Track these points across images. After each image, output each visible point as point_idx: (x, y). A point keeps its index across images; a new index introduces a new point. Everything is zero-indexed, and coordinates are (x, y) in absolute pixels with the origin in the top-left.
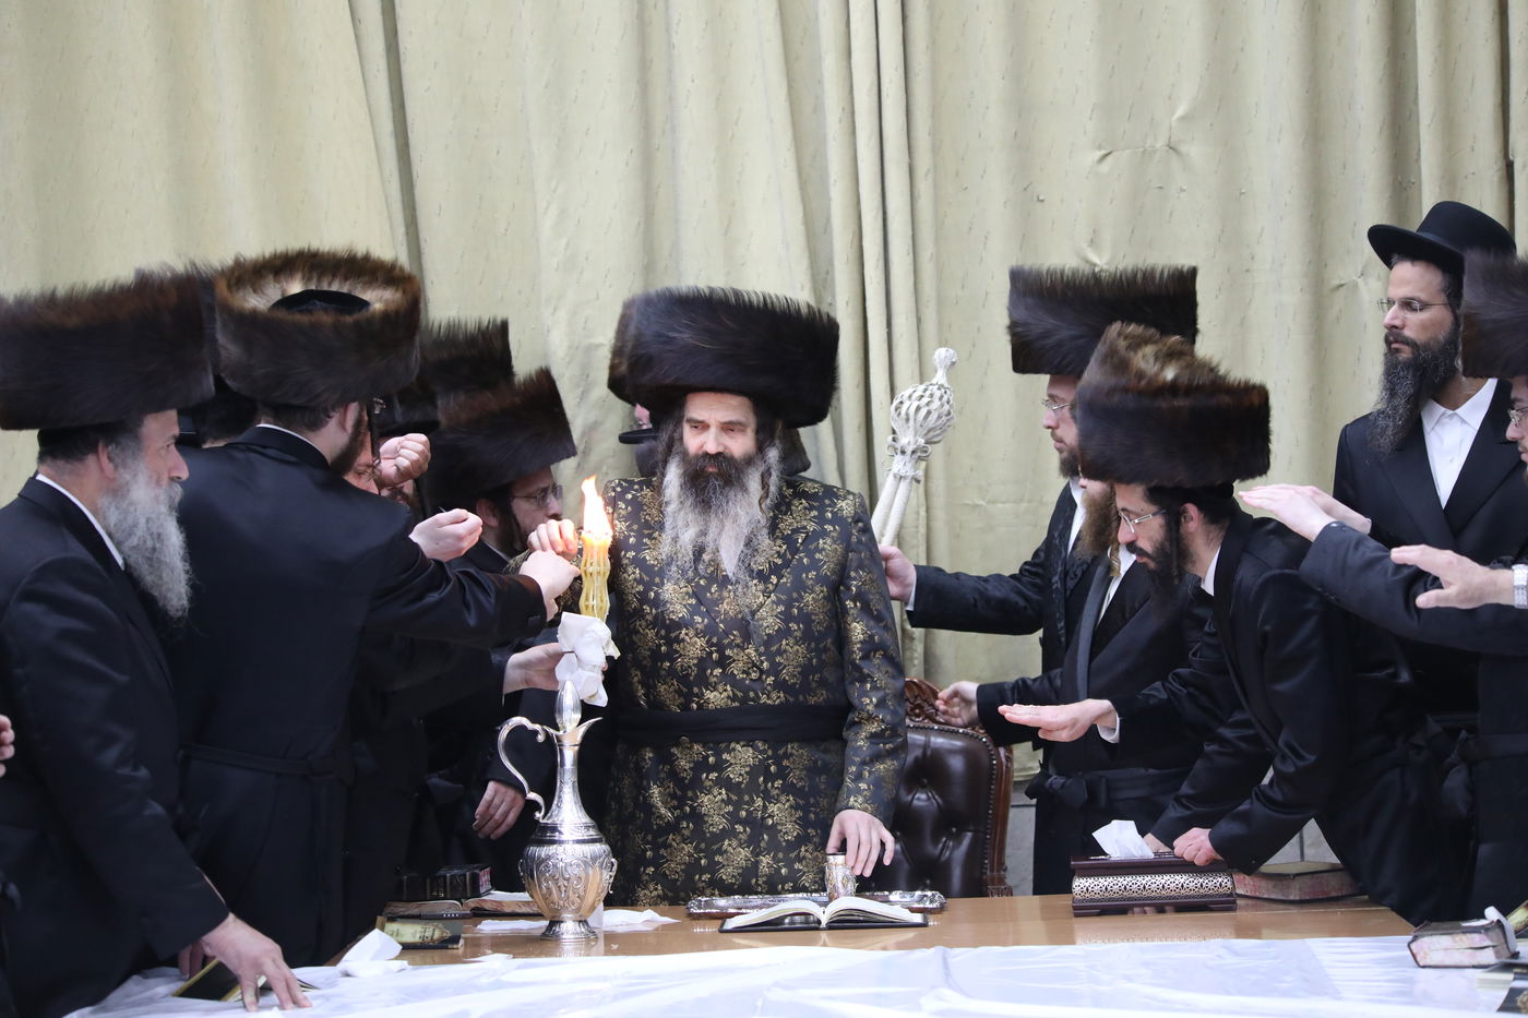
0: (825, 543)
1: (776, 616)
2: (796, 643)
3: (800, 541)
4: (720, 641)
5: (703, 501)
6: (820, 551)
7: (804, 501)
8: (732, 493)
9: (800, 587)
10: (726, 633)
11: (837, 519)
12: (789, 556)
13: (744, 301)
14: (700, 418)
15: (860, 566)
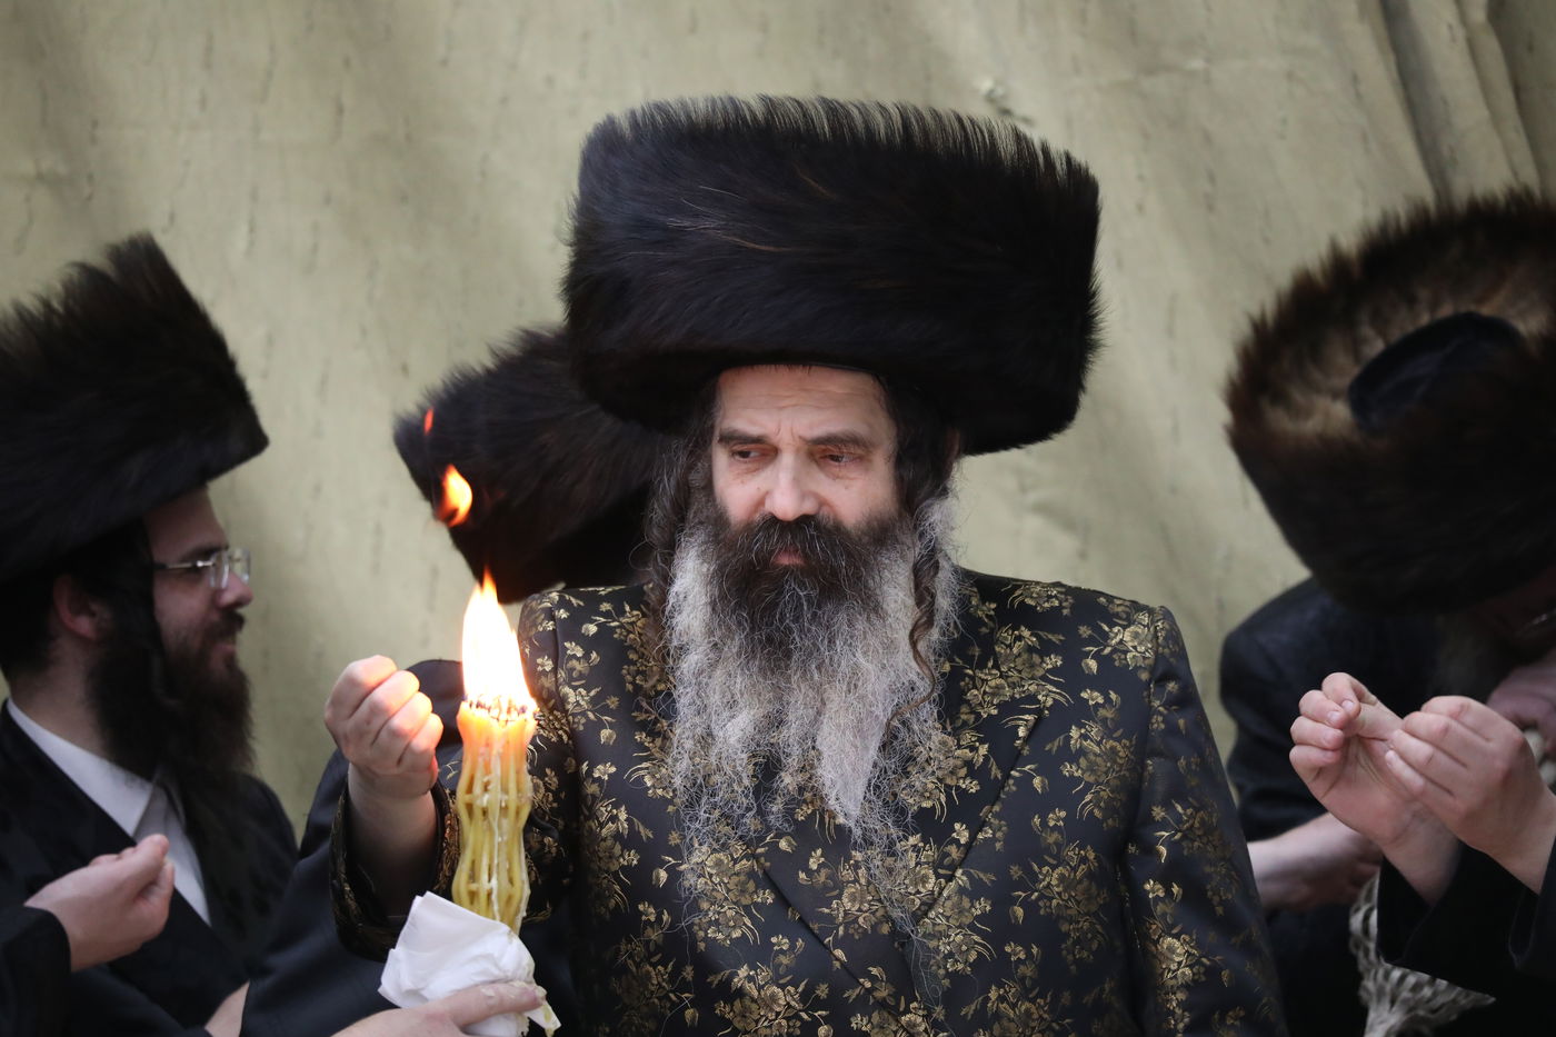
0: (1084, 737)
1: (971, 927)
2: (1024, 995)
3: (1022, 732)
4: (835, 992)
5: (770, 640)
6: (1075, 757)
7: (1026, 633)
8: (842, 617)
9: (1026, 848)
10: (852, 973)
11: (1113, 674)
12: (996, 772)
13: (852, 129)
14: (753, 430)
15: (1177, 792)
